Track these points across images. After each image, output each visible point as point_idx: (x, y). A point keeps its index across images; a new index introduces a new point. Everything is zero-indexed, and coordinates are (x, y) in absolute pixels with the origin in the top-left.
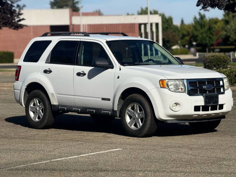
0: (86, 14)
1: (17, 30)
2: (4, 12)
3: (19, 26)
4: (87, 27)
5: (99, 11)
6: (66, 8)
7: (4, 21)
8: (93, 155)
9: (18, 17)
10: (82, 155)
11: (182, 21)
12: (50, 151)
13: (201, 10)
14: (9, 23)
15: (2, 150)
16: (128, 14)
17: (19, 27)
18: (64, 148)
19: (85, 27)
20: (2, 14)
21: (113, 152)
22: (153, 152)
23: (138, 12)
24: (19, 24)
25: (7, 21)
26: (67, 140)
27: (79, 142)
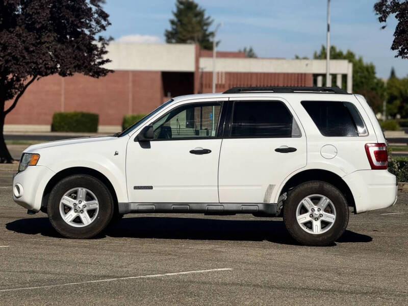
0: (224, 55)
1: (98, 77)
2: (78, 48)
3: (100, 72)
4: (224, 76)
5: (251, 50)
6: (190, 43)
7: (77, 62)
8: (186, 275)
9: (100, 58)
10: (168, 274)
11: (393, 73)
12: (121, 267)
13: (397, 56)
14: (84, 66)
15: (50, 261)
16: (297, 58)
17: (101, 74)
18: (144, 264)
19: (220, 76)
20: (74, 51)
21: (218, 272)
22: (279, 275)
23: (315, 54)
24: (100, 68)
25: (82, 62)
26: (152, 252)
27: (170, 257)
